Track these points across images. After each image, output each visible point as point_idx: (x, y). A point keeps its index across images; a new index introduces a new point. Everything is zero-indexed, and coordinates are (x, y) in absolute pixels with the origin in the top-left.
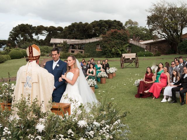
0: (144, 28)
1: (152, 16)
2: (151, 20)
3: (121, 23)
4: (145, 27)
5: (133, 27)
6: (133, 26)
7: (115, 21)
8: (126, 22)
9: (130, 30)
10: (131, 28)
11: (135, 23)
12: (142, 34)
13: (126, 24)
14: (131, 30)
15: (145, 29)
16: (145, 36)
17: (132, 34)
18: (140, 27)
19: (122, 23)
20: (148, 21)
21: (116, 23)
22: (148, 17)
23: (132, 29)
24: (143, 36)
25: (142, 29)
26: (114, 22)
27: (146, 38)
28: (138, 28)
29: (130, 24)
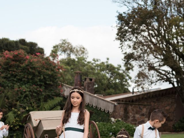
0: (103, 63)
1: (134, 11)
2: (127, 24)
3: (39, 48)
4: (108, 59)
5: (74, 60)
6: (73, 57)
7: (23, 42)
8: (54, 47)
9: (65, 67)
10: (69, 62)
11: (79, 49)
12: (99, 80)
13: (54, 54)
14: (69, 68)
15: (108, 66)
16: (107, 86)
17: (70, 77)
18: (94, 60)
19: (42, 49)
20: (120, 29)
21: (24, 47)
22: (120, 17)
23: (72, 66)
24: (102, 84)
25: (97, 66)
26: (20, 46)
27: (112, 90)
28: (89, 62)
29: (64, 51)
